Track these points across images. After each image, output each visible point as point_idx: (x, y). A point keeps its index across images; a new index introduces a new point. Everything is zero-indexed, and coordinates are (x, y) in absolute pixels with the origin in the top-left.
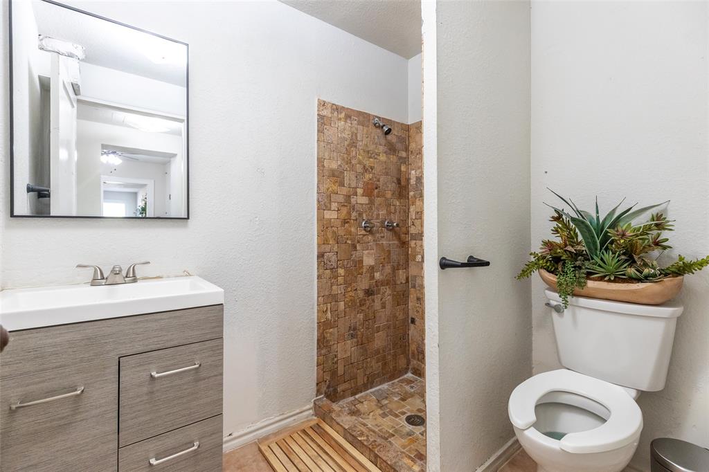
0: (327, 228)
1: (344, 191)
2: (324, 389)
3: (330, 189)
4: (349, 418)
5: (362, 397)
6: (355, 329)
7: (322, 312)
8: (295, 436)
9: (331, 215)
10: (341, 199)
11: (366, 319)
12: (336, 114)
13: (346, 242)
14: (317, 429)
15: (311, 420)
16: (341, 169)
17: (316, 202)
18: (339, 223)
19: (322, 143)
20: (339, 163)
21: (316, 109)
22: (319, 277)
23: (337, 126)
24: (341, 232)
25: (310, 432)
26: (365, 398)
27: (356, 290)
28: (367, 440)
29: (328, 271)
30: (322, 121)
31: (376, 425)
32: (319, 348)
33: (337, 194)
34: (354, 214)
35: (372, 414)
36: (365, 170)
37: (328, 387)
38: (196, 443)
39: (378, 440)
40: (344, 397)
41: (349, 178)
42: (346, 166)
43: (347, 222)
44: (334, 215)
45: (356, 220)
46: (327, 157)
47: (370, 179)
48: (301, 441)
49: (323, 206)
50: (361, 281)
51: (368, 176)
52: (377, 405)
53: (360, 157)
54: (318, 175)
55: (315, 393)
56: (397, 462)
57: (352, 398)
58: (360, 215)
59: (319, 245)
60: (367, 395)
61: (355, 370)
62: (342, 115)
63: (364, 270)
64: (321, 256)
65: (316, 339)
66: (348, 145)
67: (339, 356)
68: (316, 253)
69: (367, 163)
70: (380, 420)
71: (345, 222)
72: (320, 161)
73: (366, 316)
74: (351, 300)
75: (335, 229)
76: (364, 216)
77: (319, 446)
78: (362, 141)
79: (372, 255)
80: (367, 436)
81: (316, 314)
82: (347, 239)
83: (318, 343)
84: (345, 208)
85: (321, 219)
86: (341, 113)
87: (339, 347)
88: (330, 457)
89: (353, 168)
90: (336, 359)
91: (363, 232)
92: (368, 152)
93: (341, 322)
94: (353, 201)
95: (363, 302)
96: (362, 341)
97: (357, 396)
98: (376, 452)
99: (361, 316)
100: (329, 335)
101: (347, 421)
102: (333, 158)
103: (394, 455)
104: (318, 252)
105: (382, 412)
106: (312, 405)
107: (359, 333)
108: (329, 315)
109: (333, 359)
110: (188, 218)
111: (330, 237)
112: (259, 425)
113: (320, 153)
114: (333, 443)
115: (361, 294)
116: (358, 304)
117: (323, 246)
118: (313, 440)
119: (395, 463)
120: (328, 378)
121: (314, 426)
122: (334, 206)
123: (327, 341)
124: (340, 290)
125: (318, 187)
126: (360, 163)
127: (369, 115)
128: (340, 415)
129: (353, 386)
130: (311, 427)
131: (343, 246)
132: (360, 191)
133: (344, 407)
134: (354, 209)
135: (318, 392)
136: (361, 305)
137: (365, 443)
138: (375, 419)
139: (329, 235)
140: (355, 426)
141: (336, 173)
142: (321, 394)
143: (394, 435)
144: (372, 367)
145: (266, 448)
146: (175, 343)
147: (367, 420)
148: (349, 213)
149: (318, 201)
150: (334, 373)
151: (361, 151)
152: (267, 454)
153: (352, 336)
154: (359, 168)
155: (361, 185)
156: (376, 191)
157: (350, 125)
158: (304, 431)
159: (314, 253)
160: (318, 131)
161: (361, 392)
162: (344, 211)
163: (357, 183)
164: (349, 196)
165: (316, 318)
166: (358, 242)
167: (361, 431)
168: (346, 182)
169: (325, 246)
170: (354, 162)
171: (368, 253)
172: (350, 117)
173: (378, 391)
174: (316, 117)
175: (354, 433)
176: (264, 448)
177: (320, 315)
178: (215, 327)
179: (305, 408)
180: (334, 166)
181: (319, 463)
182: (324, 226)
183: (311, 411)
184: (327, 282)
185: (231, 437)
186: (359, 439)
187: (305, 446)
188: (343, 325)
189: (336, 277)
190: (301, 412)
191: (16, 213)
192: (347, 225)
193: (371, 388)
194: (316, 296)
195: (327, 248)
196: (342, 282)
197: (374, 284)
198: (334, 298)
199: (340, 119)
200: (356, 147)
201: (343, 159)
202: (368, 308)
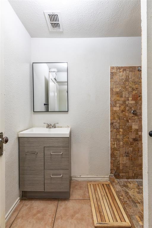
0: (115, 113)
1: (123, 99)
2: (114, 172)
3: (116, 99)
4: (119, 187)
5: (131, 181)
6: (128, 153)
7: (112, 144)
8: (100, 185)
9: (116, 109)
10: (121, 102)
11: (134, 150)
12: (118, 70)
13: (123, 119)
14: (108, 186)
15: (107, 182)
16: (121, 91)
17: (110, 104)
18: (120, 112)
19: (112, 83)
20: (120, 89)
21: (110, 70)
22: (111, 131)
23: (119, 75)
24: (121, 115)
25: (105, 186)
26: (132, 182)
27: (129, 138)
28: (123, 199)
29: (115, 130)
30: (112, 74)
31: (133, 195)
32: (111, 157)
33: (119, 100)
34: (127, 108)
35: (133, 190)
36: (133, 89)
37: (116, 172)
38: (62, 175)
39: (128, 202)
40: (122, 178)
41: (125, 94)
42: (123, 89)
43: (124, 111)
44: (118, 109)
45: (129, 110)
46: (114, 87)
47: (136, 93)
48: (100, 188)
49: (113, 105)
50: (131, 135)
51: (134, 92)
52: (137, 187)
53: (131, 85)
54: (110, 94)
55: (110, 173)
56: (133, 216)
57: (127, 180)
58: (131, 108)
59: (111, 120)
60: (133, 181)
61: (128, 170)
62: (122, 70)
63: (133, 131)
64: (112, 124)
65: (110, 153)
66: (124, 81)
67: (120, 162)
68: (110, 123)
69: (134, 87)
70: (136, 194)
71: (123, 111)
72: (112, 89)
73: (133, 149)
74: (126, 142)
75: (118, 114)
76: (133, 109)
77: (106, 192)
78: (132, 78)
79: (137, 124)
80: (124, 198)
81: (110, 145)
82: (124, 118)
83: (111, 155)
84: (123, 106)
85: (112, 110)
86: (121, 69)
87: (121, 159)
88: (108, 198)
89: (127, 90)
90: (119, 163)
91: (133, 115)
92: (135, 82)
93: (121, 149)
94: (127, 103)
95: (132, 143)
96: (132, 159)
97: (129, 180)
98: (125, 206)
99: (131, 149)
100: (115, 153)
101: (118, 188)
102: (117, 87)
103: (132, 211)
104: (111, 122)
105: (138, 191)
106: (108, 177)
107: (130, 155)
108: (116, 146)
109: (118, 162)
110: (68, 111)
111: (116, 117)
112: (89, 176)
113: (112, 86)
114: (112, 194)
115: (131, 140)
116: (130, 144)
117: (113, 120)
118: (105, 189)
119: (132, 215)
120: (115, 169)
121: (107, 184)
122: (118, 105)
123: (115, 155)
124: (121, 137)
125: (111, 99)
126: (130, 87)
127: (135, 67)
128: (116, 185)
129: (127, 175)
130: (106, 184)
131: (122, 120)
132: (130, 99)
133: (122, 182)
134: (127, 106)
135: (111, 173)
136: (131, 145)
137: (122, 200)
138: (134, 192)
139: (115, 116)
140: (120, 191)
141: (119, 93)
142: (113, 174)
143: (140, 203)
144: (137, 170)
145: (89, 185)
146: (56, 146)
147: (130, 191)
148: (125, 108)
149: (111, 104)
150: (118, 168)
151: (131, 83)
152: (89, 187)
153: (127, 156)
154: (130, 89)
155: (131, 96)
156: (139, 98)
157: (125, 73)
158: (103, 185)
159: (109, 123)
160: (111, 78)
161: (131, 179)
162: (123, 107)
163: (129, 95)
164: (125, 101)
165: (110, 146)
166: (130, 119)
167: (122, 194)
168: (123, 96)
169: (114, 120)
170: (127, 87)
171: (135, 124)
172: (125, 70)
173: (139, 181)
174: (110, 73)
175: (119, 194)
176: (89, 184)
177: (112, 145)
178: (66, 144)
179: (106, 177)
180: (118, 90)
181: (103, 198)
182: (113, 113)
183: (108, 179)
184: (114, 134)
185: (80, 177)
186: (120, 197)
187: (101, 190)
188: (122, 151)
189: (119, 132)
190: (104, 178)
191: (34, 111)
192: (124, 112)
193: (136, 179)
194: (110, 138)
195: (115, 121)
196: (122, 134)
197: (138, 137)
198: (118, 140)
199: (120, 72)
200: (128, 81)
201: (122, 87)
202: (135, 146)
